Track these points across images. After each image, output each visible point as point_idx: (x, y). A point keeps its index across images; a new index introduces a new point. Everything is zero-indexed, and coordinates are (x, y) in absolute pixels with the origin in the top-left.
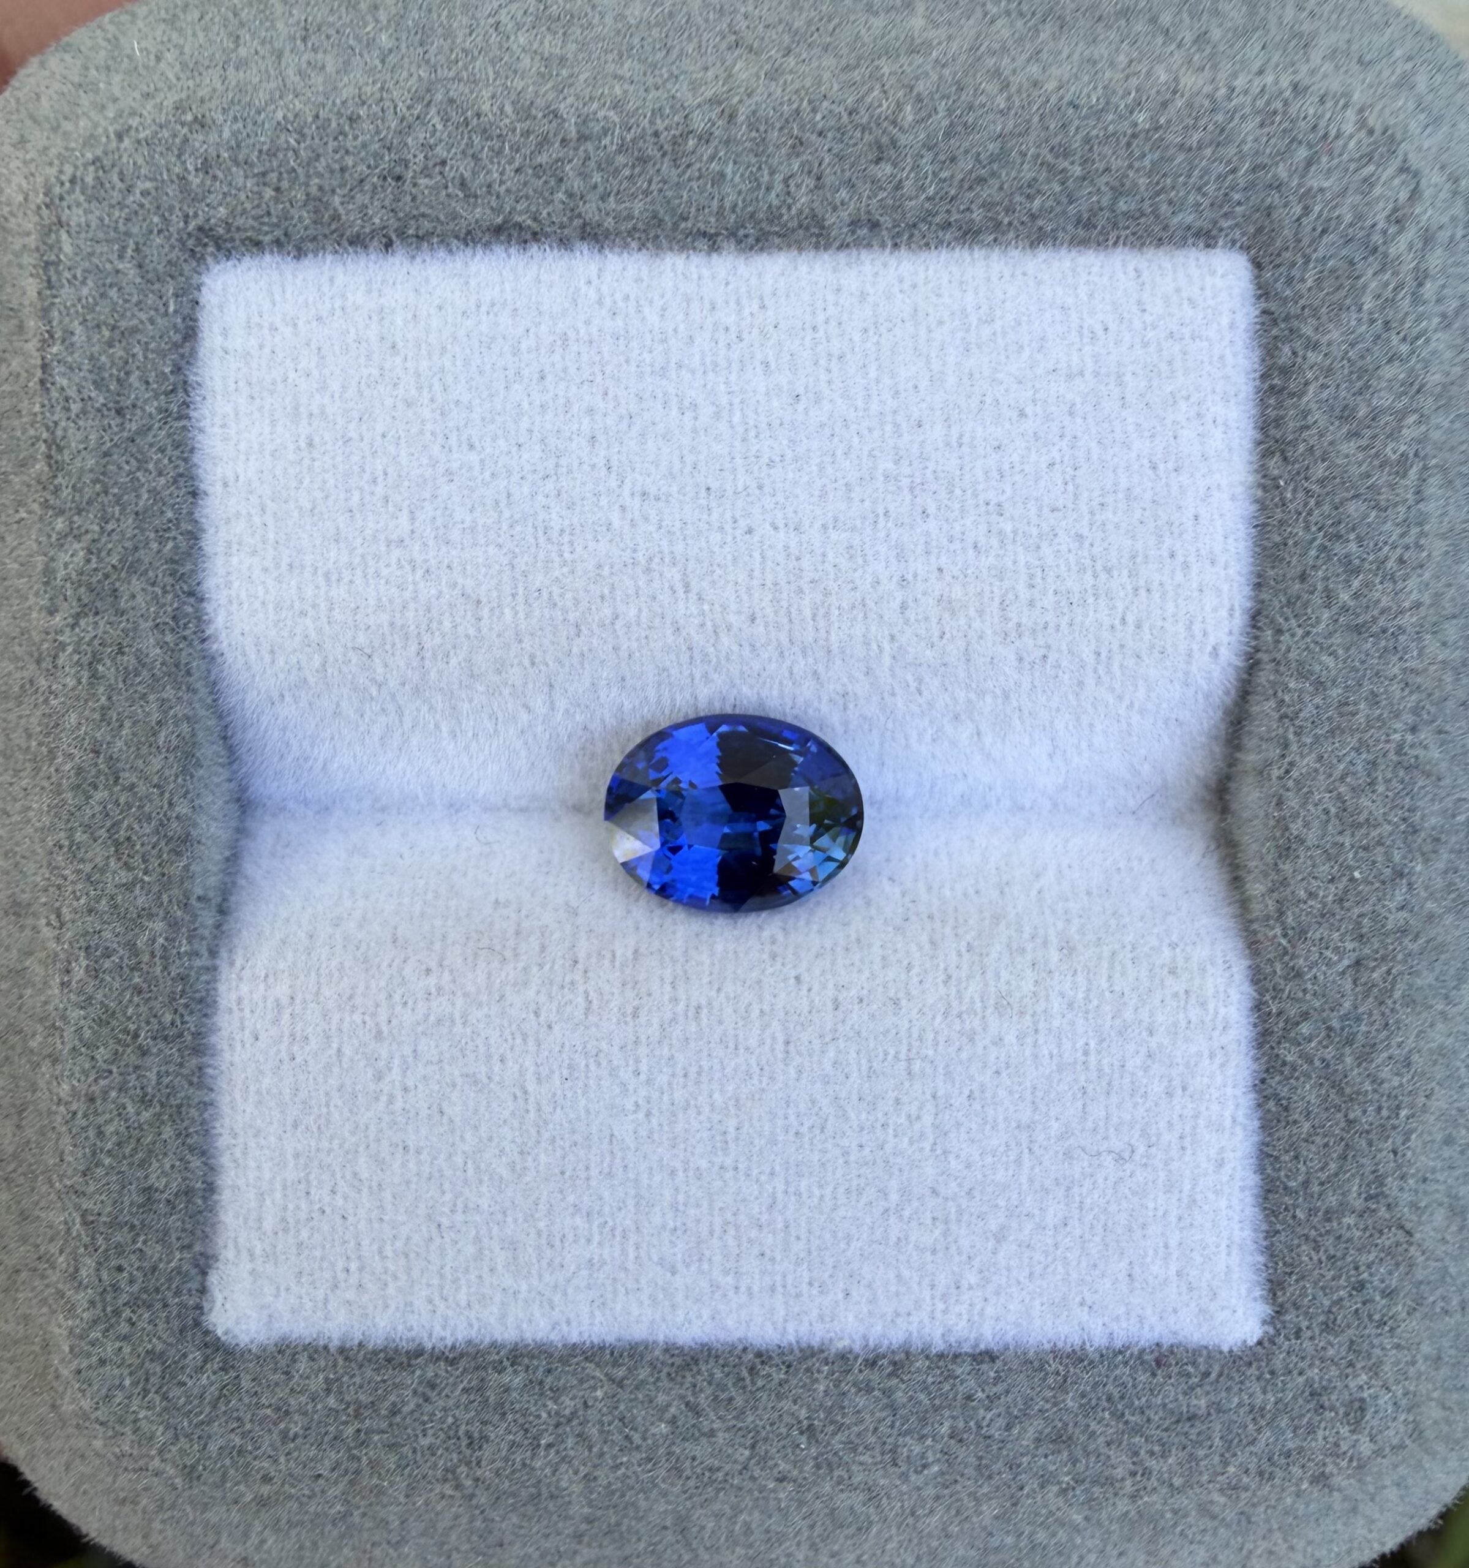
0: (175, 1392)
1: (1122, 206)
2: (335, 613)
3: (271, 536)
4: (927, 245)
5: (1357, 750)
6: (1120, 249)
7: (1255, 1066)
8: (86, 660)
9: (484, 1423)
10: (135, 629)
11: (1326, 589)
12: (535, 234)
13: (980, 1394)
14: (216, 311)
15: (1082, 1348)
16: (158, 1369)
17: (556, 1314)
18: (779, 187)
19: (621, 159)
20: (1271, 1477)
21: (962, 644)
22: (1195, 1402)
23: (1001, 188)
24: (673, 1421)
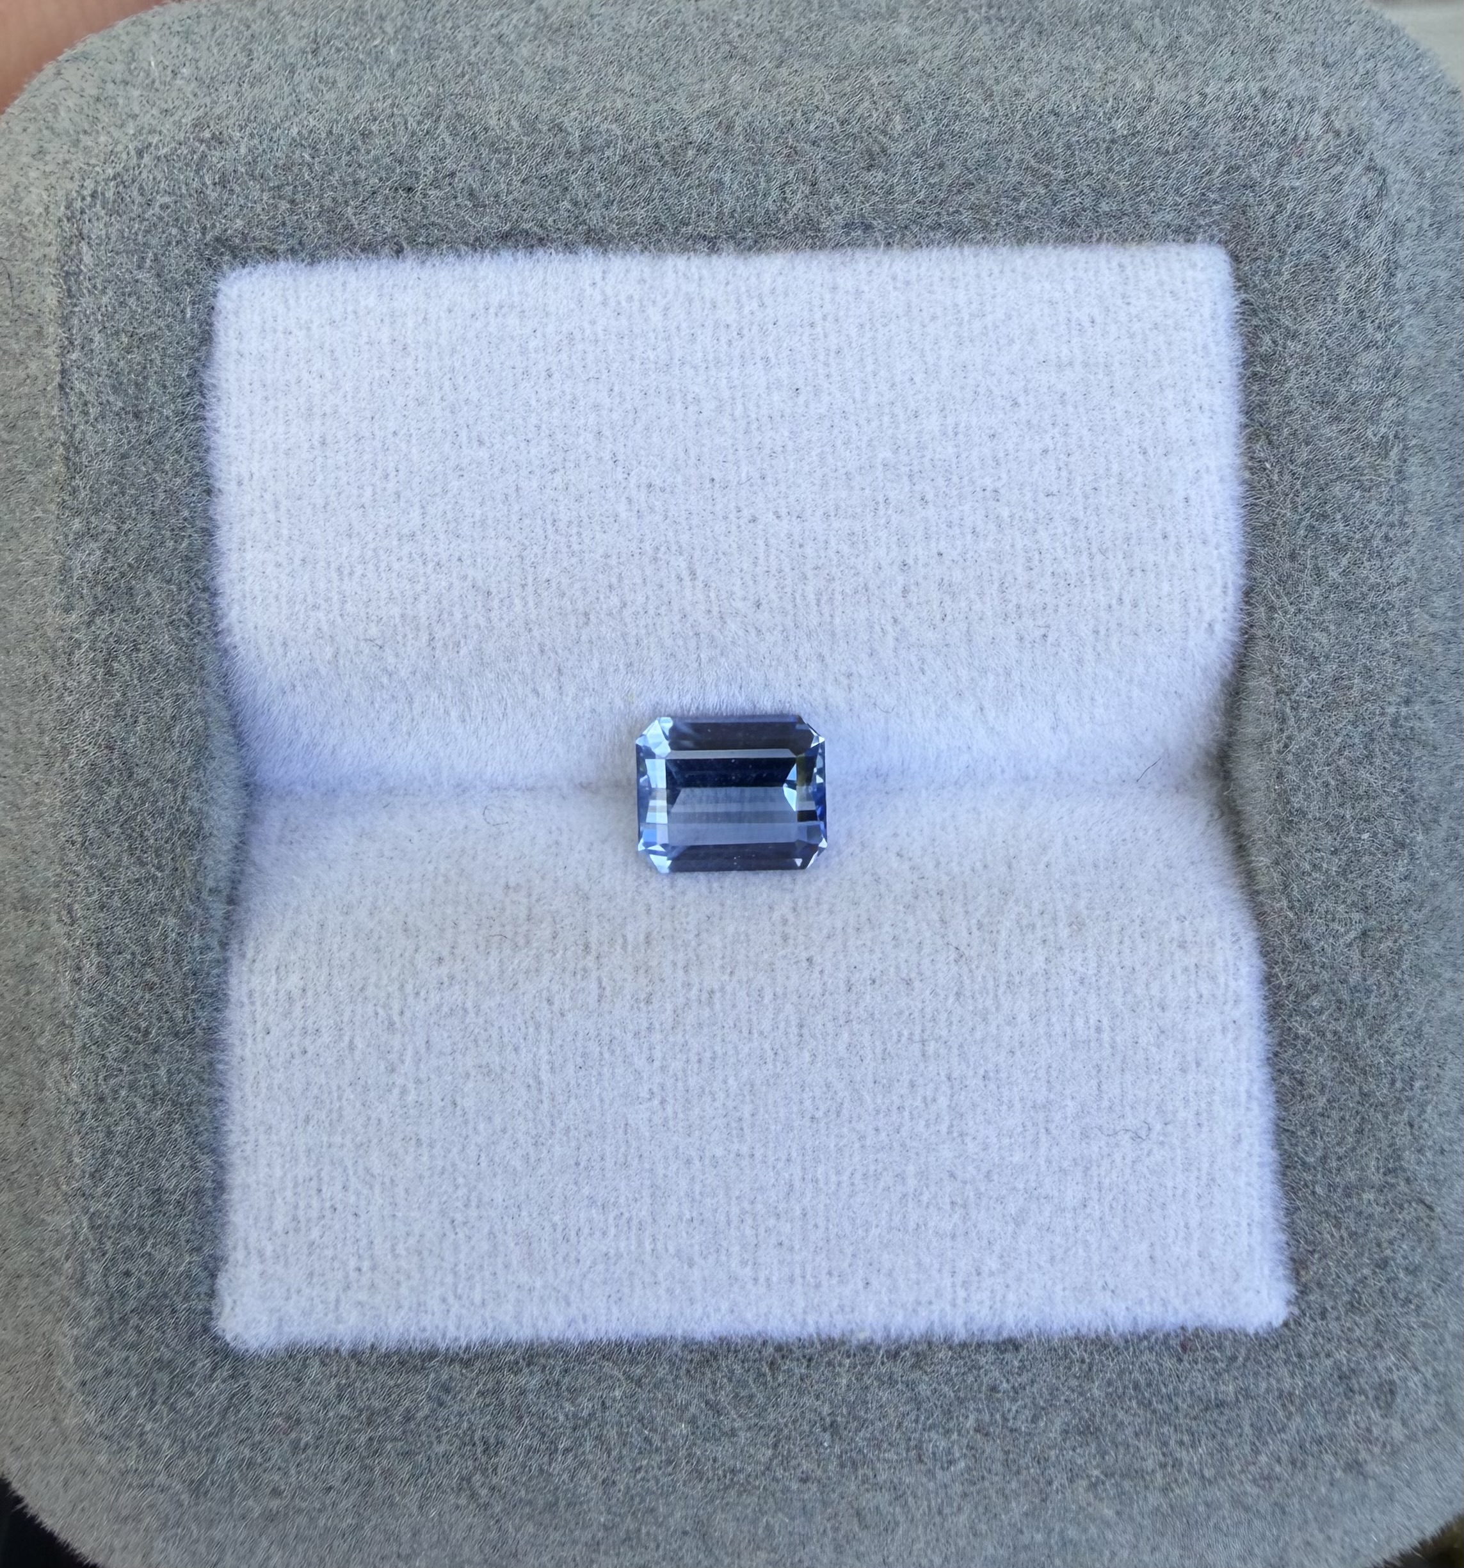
0: (183, 1403)
1: (1104, 207)
2: (348, 605)
3: (285, 532)
4: (919, 244)
5: (1354, 724)
6: (1103, 245)
7: (1268, 1040)
8: (100, 657)
9: (500, 1427)
10: (150, 626)
11: (1316, 567)
12: (541, 240)
13: (1005, 1385)
14: (231, 317)
15: (1106, 1334)
16: (166, 1380)
17: (573, 1311)
18: (775, 194)
19: (623, 169)
20: (1304, 1465)
21: (963, 626)
22: (1223, 1388)
23: (988, 192)
24: (693, 1421)
